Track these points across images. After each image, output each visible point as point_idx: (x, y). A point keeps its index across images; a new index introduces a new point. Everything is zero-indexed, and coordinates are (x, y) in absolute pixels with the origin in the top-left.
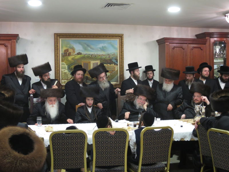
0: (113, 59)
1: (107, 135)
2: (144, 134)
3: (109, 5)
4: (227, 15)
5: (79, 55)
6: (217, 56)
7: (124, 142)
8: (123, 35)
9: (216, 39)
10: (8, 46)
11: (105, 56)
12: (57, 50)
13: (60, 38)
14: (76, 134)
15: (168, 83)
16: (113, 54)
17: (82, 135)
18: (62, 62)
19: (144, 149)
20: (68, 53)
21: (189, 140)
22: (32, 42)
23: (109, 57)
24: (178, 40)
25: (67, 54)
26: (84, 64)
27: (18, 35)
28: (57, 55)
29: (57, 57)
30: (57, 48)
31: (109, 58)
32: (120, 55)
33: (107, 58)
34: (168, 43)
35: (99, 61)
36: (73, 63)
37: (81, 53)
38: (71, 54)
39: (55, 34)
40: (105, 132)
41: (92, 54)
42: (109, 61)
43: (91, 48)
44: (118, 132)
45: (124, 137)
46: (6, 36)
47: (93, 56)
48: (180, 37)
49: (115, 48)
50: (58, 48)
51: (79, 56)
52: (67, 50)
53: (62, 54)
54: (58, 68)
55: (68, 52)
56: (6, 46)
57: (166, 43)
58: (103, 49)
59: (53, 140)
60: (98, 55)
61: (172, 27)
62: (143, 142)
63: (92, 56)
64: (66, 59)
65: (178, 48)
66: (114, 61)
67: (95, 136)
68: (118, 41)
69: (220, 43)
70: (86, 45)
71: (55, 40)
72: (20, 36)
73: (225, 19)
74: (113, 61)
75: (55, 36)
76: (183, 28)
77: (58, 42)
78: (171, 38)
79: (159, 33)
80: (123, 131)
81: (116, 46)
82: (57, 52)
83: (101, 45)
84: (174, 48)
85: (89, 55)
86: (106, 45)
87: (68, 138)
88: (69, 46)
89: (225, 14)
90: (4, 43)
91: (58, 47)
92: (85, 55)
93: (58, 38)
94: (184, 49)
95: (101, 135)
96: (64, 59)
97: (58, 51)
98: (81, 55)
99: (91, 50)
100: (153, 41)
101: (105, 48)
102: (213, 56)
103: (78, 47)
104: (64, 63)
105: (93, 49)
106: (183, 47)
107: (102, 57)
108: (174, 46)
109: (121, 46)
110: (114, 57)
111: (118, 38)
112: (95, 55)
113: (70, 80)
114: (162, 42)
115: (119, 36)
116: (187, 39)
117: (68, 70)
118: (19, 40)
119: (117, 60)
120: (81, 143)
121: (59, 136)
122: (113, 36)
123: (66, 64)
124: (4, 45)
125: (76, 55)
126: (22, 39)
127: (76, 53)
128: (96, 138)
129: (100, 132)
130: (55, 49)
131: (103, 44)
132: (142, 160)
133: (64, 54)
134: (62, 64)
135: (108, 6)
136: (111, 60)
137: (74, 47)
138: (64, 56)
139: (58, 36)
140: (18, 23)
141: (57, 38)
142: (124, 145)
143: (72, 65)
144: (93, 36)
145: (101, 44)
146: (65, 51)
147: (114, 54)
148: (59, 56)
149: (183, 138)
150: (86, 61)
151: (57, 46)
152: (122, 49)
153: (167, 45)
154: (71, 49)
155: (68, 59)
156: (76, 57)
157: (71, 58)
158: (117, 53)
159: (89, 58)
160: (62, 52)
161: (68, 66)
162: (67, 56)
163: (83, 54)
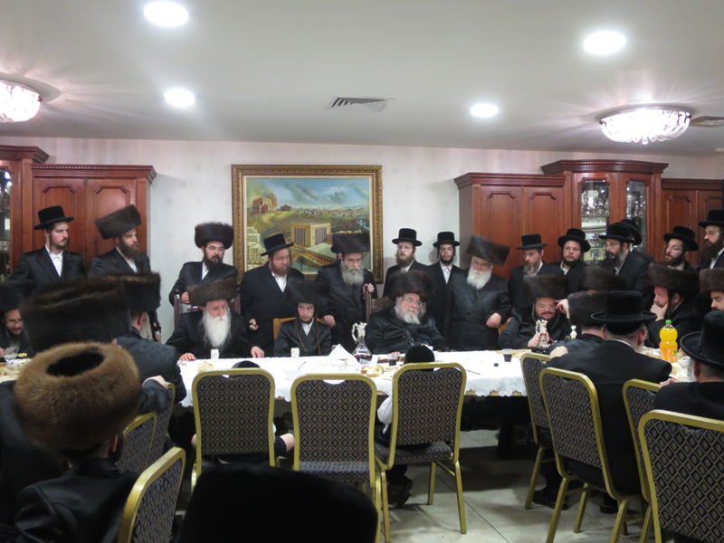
0: (359, 219)
3: (340, 101)
4: (603, 120)
5: (284, 210)
6: (588, 213)
8: (380, 168)
9: (586, 175)
10: (129, 192)
11: (342, 214)
12: (238, 200)
13: (243, 175)
15: (480, 269)
16: (359, 210)
17: (263, 379)
18: (248, 226)
20: (261, 206)
21: (508, 395)
22: (183, 184)
23: (351, 216)
24: (500, 178)
25: (258, 208)
26: (296, 230)
27: (151, 167)
28: (238, 212)
29: (239, 215)
30: (238, 197)
31: (351, 218)
32: (375, 211)
33: (347, 218)
34: (479, 186)
35: (329, 224)
36: (274, 227)
37: (290, 207)
38: (269, 209)
39: (232, 166)
41: (314, 210)
42: (351, 224)
43: (312, 197)
46: (124, 170)
47: (315, 213)
49: (364, 197)
50: (241, 197)
51: (285, 213)
52: (259, 201)
53: (248, 209)
54: (241, 240)
55: (261, 204)
56: (125, 191)
57: (474, 185)
58: (337, 198)
59: (201, 390)
60: (326, 210)
61: (489, 151)
62: (399, 397)
63: (313, 213)
64: (257, 220)
65: (500, 196)
66: (361, 224)
68: (370, 180)
69: (597, 184)
70: (299, 191)
71: (232, 179)
72: (157, 170)
73: (601, 129)
74: (359, 225)
75: (232, 169)
76: (514, 152)
77: (240, 185)
78: (485, 174)
79: (461, 163)
81: (365, 192)
82: (238, 204)
83: (332, 190)
84: (491, 196)
85: (307, 212)
86: (343, 189)
88: (263, 191)
89: (600, 118)
90: (121, 185)
91: (241, 194)
92: (298, 212)
93: (240, 174)
94: (513, 198)
96: (252, 220)
97: (241, 202)
98: (290, 210)
99: (312, 200)
100: (449, 181)
101: (341, 197)
102: (579, 212)
103: (283, 196)
104: (253, 228)
105: (315, 198)
106: (513, 194)
107: (334, 216)
108: (492, 192)
109: (377, 191)
110: (362, 216)
111: (369, 175)
112: (320, 211)
114: (465, 183)
115: (373, 171)
116: (520, 175)
118: (155, 179)
119: (369, 222)
120: (261, 398)
121: (213, 381)
122: (359, 171)
123: (256, 231)
124: (119, 190)
125: (279, 212)
126: (161, 176)
127: (279, 207)
130: (233, 198)
131: (336, 187)
132: (397, 436)
133: (253, 208)
134: (248, 232)
135: (340, 105)
136: (354, 222)
137: (274, 195)
138: (252, 214)
139: (239, 171)
140: (153, 142)
141: (238, 175)
144: (316, 170)
145: (332, 188)
146: (255, 202)
147: (362, 208)
148: (241, 214)
149: (495, 389)
150: (301, 224)
151: (239, 193)
152: (377, 198)
153: (476, 188)
154: (267, 199)
155: (261, 219)
156: (280, 216)
157: (268, 218)
158: (367, 206)
159: (307, 218)
160: (248, 205)
161: (261, 235)
162: (260, 215)
163: (294, 209)
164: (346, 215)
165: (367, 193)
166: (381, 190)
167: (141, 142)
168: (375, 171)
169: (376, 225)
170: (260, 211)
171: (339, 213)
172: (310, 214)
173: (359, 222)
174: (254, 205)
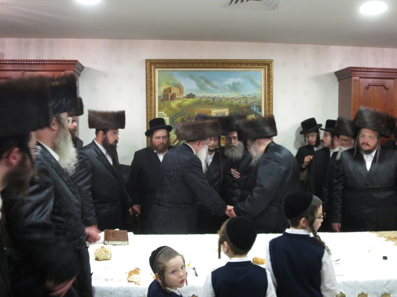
0: (253, 106)
5: (190, 98)
8: (271, 62)
11: (239, 101)
13: (155, 68)
16: (253, 97)
18: (159, 111)
20: (170, 95)
22: (106, 75)
23: (246, 102)
24: (376, 72)
25: (168, 96)
27: (77, 61)
28: (151, 99)
29: (151, 102)
30: (151, 87)
31: (246, 104)
32: (267, 99)
33: (243, 104)
34: (357, 78)
35: (227, 110)
36: (181, 112)
37: (195, 95)
38: (177, 97)
39: (146, 60)
41: (215, 97)
42: (246, 110)
43: (213, 86)
47: (216, 100)
48: (380, 66)
49: (257, 86)
50: (153, 87)
51: (190, 100)
52: (169, 90)
53: (159, 96)
55: (170, 93)
57: (354, 78)
58: (234, 88)
60: (225, 98)
61: (365, 48)
63: (214, 100)
64: (166, 106)
65: (375, 87)
66: (255, 109)
68: (263, 72)
70: (203, 81)
71: (146, 72)
72: (83, 64)
74: (253, 110)
75: (146, 64)
77: (153, 76)
78: (363, 68)
79: (341, 59)
81: (258, 82)
82: (151, 93)
83: (230, 81)
84: (368, 87)
85: (208, 99)
86: (239, 80)
88: (172, 82)
91: (153, 84)
92: (201, 99)
93: (153, 67)
94: (387, 89)
96: (162, 105)
97: (153, 90)
98: (195, 98)
99: (213, 89)
100: (330, 74)
101: (237, 86)
103: (189, 85)
104: (163, 112)
105: (216, 87)
106: (387, 85)
107: (232, 103)
108: (369, 84)
109: (269, 81)
110: (255, 102)
111: (262, 68)
112: (220, 98)
113: (174, 142)
114: (344, 76)
115: (265, 64)
118: (83, 72)
119: (261, 108)
122: (253, 64)
123: (166, 115)
125: (185, 99)
126: (88, 68)
127: (185, 95)
130: (147, 87)
131: (234, 79)
133: (164, 96)
136: (248, 107)
137: (181, 85)
138: (162, 100)
139: (152, 64)
141: (151, 69)
143: (178, 117)
144: (217, 64)
145: (230, 79)
146: (165, 91)
147: (255, 96)
148: (153, 101)
150: (203, 110)
151: (151, 83)
152: (269, 88)
153: (355, 80)
154: (175, 89)
155: (170, 105)
156: (186, 102)
157: (176, 104)
158: (260, 94)
159: (209, 104)
160: (159, 93)
161: (170, 119)
162: (169, 101)
163: (198, 97)
164: (242, 101)
165: (260, 83)
166: (272, 81)
167: (72, 41)
168: (267, 65)
169: (267, 110)
170: (169, 99)
171: (236, 100)
172: (211, 100)
173: (253, 107)
174: (164, 93)
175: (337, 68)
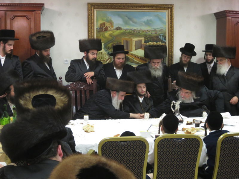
1: (174, 143)
2: (222, 142)
5: (118, 30)
7: (196, 153)
8: (173, 6)
10: (30, 19)
11: (151, 32)
12: (91, 24)
14: (135, 142)
16: (161, 30)
17: (142, 143)
19: (221, 162)
20: (104, 27)
22: (60, 14)
23: (156, 33)
25: (103, 28)
26: (125, 41)
27: (43, 4)
28: (91, 30)
29: (92, 32)
30: (91, 22)
32: (170, 31)
33: (154, 34)
35: (143, 38)
36: (112, 40)
37: (121, 28)
38: (109, 29)
39: (88, 3)
40: (172, 140)
41: (135, 30)
42: (155, 39)
43: (133, 22)
44: (188, 140)
45: (197, 146)
46: (28, 6)
47: (135, 32)
49: (163, 22)
50: (93, 22)
51: (118, 31)
52: (103, 25)
53: (97, 29)
55: (105, 26)
56: (28, 19)
58: (148, 23)
59: (103, 149)
60: (142, 30)
62: (221, 153)
63: (134, 32)
64: (102, 35)
66: (161, 38)
67: (158, 145)
68: (167, 13)
70: (127, 18)
71: (88, 12)
72: (46, 6)
74: (160, 39)
75: (88, 6)
77: (93, 14)
78: (232, 11)
80: (195, 139)
81: (164, 20)
82: (91, 26)
83: (145, 19)
84: (237, 24)
85: (130, 31)
86: (151, 18)
87: (123, 148)
88: (105, 18)
91: (93, 20)
92: (125, 31)
93: (93, 8)
95: (166, 143)
96: (99, 35)
97: (93, 25)
98: (121, 30)
100: (211, 15)
101: (150, 22)
103: (117, 21)
105: (135, 23)
107: (146, 34)
109: (171, 19)
110: (162, 34)
111: (166, 10)
112: (138, 30)
113: (107, 61)
115: (169, 8)
117: (104, 49)
118: (44, 11)
119: (166, 38)
120: (140, 154)
121: (111, 144)
122: (161, 7)
124: (26, 17)
125: (114, 31)
126: (47, 9)
127: (115, 28)
128: (159, 147)
129: (165, 139)
130: (88, 22)
131: (148, 17)
132: (217, 175)
133: (100, 28)
136: (157, 37)
137: (112, 21)
138: (99, 31)
141: (91, 9)
142: (196, 156)
143: (109, 43)
144: (136, 7)
145: (145, 17)
146: (101, 25)
147: (162, 29)
150: (127, 38)
151: (92, 19)
152: (171, 24)
153: (229, 19)
154: (108, 23)
155: (104, 35)
156: (115, 33)
157: (109, 34)
158: (165, 28)
159: (131, 34)
160: (96, 27)
161: (104, 44)
162: (104, 32)
163: (123, 29)
164: (153, 33)
165: (165, 21)
166: (173, 19)
169: (170, 39)
170: (104, 31)
171: (149, 32)
172: (133, 32)
173: (160, 37)
174: (100, 26)
175: (216, 11)
